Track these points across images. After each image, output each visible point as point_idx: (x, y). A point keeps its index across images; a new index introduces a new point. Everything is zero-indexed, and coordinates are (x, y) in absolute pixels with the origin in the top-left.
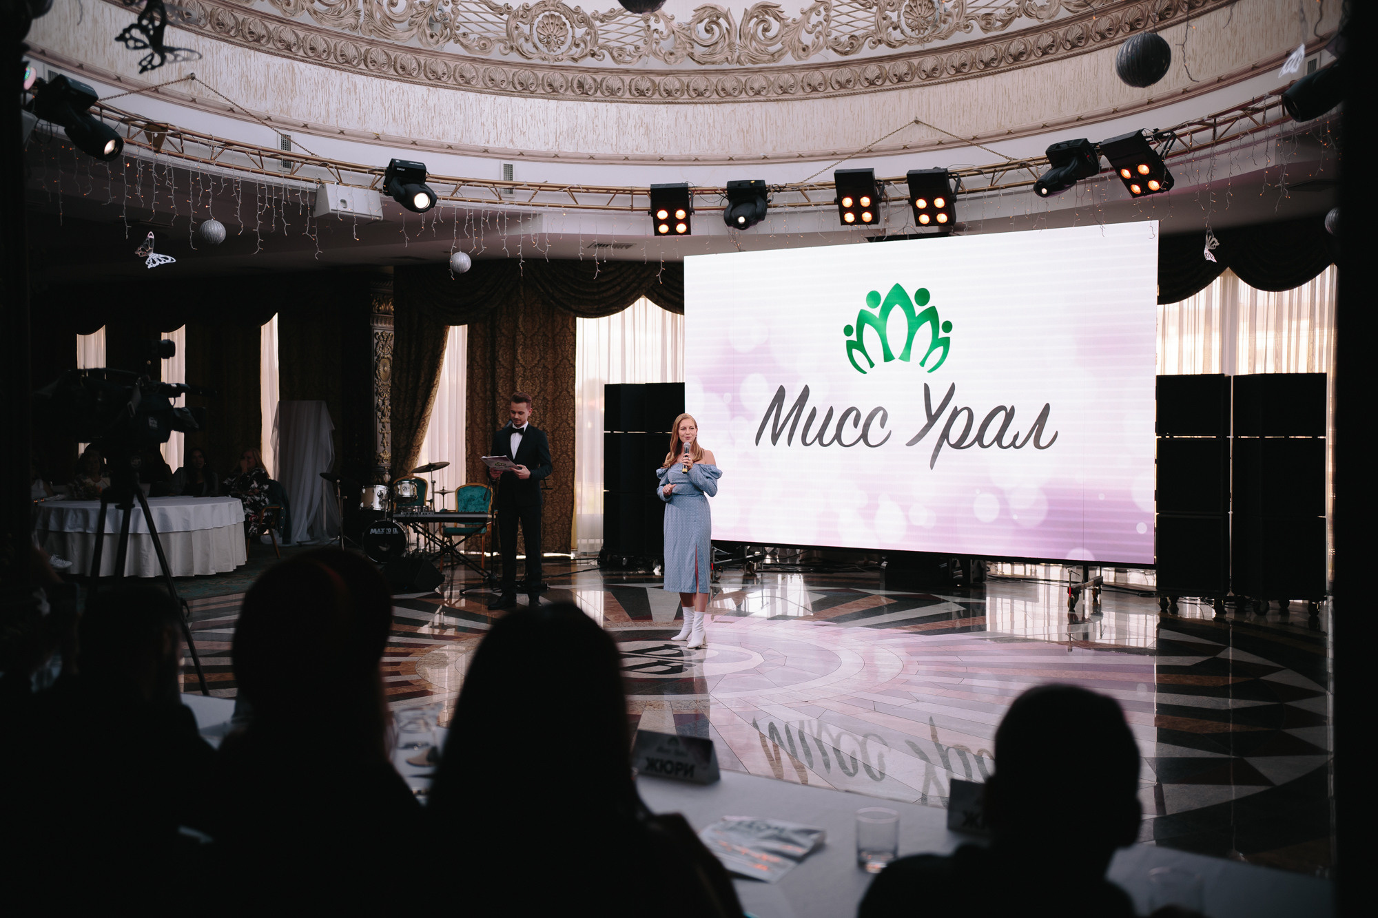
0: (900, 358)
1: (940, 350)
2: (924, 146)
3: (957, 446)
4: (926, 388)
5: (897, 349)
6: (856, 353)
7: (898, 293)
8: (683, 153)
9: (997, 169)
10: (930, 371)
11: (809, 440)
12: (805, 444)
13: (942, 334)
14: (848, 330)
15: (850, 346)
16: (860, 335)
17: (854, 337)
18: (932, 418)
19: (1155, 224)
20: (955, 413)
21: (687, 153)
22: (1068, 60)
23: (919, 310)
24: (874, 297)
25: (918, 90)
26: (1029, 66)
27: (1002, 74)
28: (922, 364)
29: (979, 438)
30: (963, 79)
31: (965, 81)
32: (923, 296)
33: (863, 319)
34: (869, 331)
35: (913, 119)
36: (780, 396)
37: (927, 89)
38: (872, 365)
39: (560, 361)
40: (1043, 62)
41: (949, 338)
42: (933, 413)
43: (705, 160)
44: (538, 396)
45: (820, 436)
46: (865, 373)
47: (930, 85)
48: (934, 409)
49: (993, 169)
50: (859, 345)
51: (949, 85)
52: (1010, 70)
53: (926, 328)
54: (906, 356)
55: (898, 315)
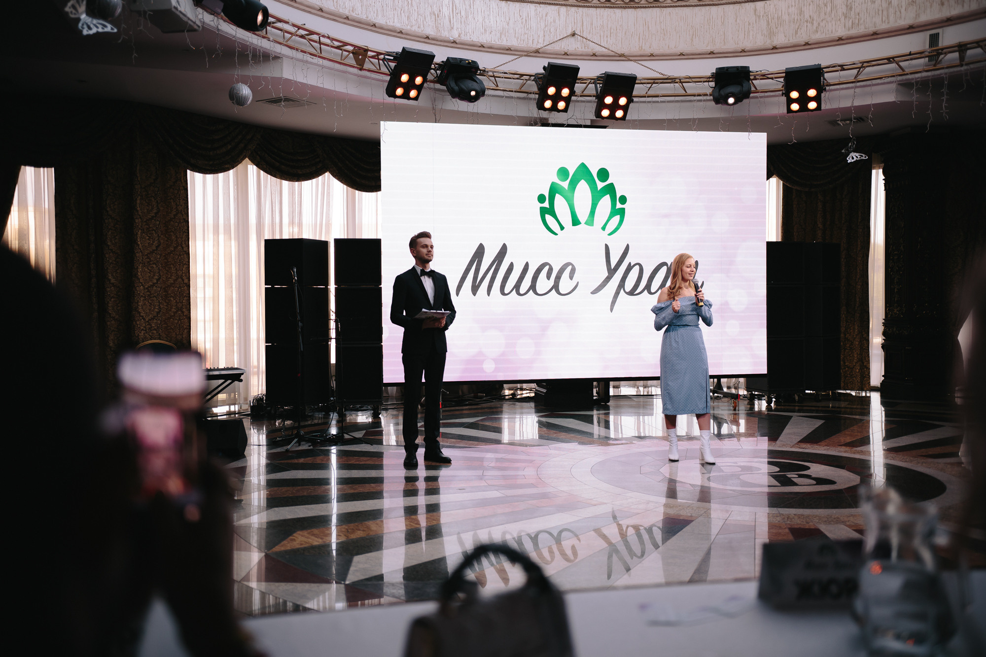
0: (586, 223)
1: (617, 218)
2: (581, 55)
3: (632, 293)
4: (607, 247)
5: (583, 216)
6: (549, 218)
7: (583, 170)
8: (388, 24)
9: (656, 81)
10: (610, 234)
11: (507, 291)
12: (503, 293)
13: (619, 206)
14: (541, 198)
15: (543, 212)
16: (552, 203)
17: (546, 204)
18: (612, 272)
19: (764, 136)
20: (629, 268)
21: (391, 24)
22: (699, 8)
23: (600, 185)
24: (563, 172)
25: (573, 9)
26: (666, 7)
27: (643, 9)
28: (604, 228)
29: (648, 287)
30: (611, 7)
31: (612, 9)
32: (603, 174)
33: (554, 190)
34: (559, 199)
35: (570, 32)
36: (480, 252)
37: (581, 9)
38: (562, 228)
39: (175, 215)
40: (676, 6)
41: (624, 209)
42: (612, 268)
43: (407, 34)
44: (157, 250)
45: (517, 287)
46: (556, 234)
47: (584, 7)
48: (613, 264)
49: (652, 81)
50: (551, 211)
51: (598, 10)
52: (648, 7)
53: (606, 200)
54: (590, 222)
55: (583, 188)
